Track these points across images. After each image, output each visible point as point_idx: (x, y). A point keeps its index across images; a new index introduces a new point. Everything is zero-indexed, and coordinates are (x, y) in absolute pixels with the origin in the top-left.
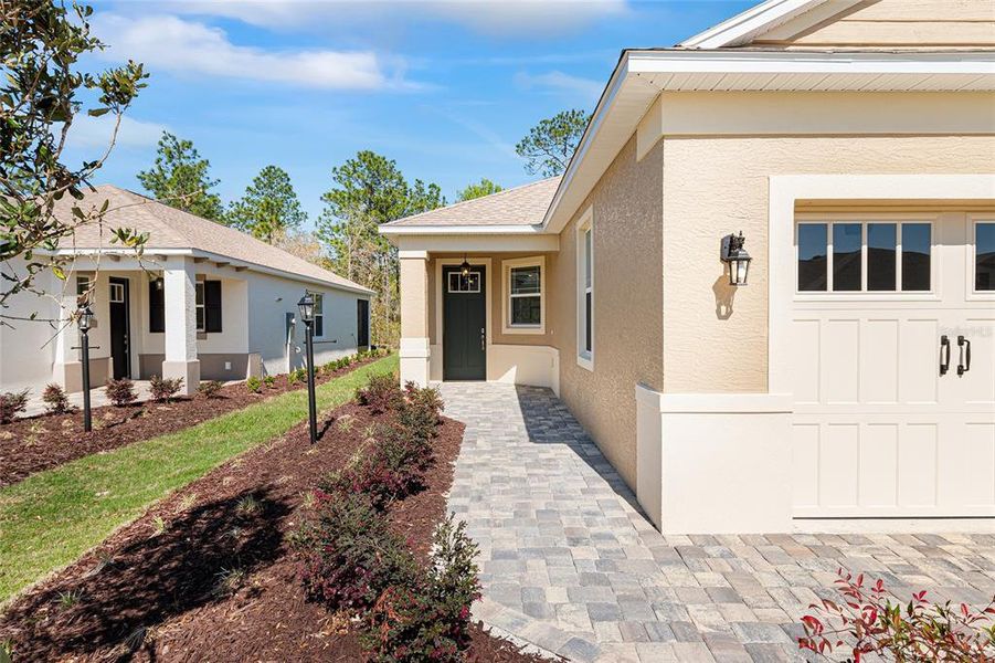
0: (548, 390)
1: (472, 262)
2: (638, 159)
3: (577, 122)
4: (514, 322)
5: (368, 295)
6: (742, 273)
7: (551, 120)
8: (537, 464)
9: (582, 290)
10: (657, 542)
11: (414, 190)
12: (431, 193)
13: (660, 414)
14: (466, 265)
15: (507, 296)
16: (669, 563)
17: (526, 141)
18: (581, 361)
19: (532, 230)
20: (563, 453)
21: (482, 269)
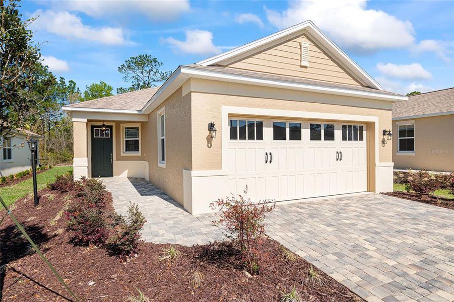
0: (143, 179)
1: (106, 124)
2: (183, 96)
3: (148, 60)
4: (126, 150)
5: (37, 137)
6: (214, 134)
7: (135, 57)
8: (146, 202)
9: (160, 138)
10: (192, 217)
11: (59, 82)
12: (70, 85)
13: (191, 177)
14: (104, 125)
15: (123, 140)
16: (195, 221)
17: (123, 66)
18: (160, 165)
19: (136, 112)
20: (155, 199)
21: (111, 127)
